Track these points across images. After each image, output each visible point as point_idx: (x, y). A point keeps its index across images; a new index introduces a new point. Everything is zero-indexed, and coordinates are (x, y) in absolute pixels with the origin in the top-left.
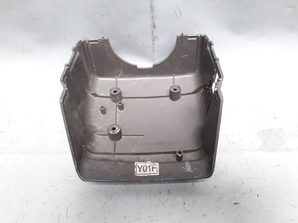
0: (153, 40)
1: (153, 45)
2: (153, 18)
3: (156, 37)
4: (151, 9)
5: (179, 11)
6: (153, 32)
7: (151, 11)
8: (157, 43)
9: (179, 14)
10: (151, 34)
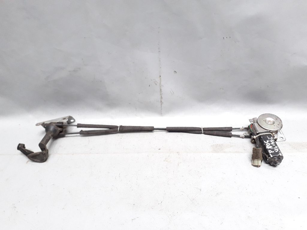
0: (161, 104)
1: (161, 106)
2: (161, 94)
3: (163, 103)
4: (160, 91)
5: (173, 92)
6: (161, 100)
7: (160, 92)
8: (163, 105)
9: (172, 93)
10: (160, 101)
